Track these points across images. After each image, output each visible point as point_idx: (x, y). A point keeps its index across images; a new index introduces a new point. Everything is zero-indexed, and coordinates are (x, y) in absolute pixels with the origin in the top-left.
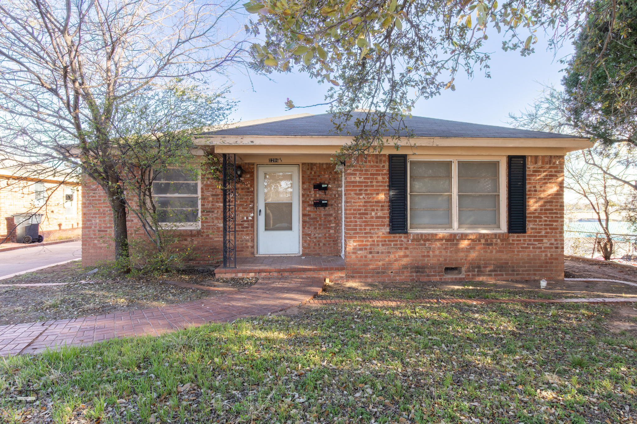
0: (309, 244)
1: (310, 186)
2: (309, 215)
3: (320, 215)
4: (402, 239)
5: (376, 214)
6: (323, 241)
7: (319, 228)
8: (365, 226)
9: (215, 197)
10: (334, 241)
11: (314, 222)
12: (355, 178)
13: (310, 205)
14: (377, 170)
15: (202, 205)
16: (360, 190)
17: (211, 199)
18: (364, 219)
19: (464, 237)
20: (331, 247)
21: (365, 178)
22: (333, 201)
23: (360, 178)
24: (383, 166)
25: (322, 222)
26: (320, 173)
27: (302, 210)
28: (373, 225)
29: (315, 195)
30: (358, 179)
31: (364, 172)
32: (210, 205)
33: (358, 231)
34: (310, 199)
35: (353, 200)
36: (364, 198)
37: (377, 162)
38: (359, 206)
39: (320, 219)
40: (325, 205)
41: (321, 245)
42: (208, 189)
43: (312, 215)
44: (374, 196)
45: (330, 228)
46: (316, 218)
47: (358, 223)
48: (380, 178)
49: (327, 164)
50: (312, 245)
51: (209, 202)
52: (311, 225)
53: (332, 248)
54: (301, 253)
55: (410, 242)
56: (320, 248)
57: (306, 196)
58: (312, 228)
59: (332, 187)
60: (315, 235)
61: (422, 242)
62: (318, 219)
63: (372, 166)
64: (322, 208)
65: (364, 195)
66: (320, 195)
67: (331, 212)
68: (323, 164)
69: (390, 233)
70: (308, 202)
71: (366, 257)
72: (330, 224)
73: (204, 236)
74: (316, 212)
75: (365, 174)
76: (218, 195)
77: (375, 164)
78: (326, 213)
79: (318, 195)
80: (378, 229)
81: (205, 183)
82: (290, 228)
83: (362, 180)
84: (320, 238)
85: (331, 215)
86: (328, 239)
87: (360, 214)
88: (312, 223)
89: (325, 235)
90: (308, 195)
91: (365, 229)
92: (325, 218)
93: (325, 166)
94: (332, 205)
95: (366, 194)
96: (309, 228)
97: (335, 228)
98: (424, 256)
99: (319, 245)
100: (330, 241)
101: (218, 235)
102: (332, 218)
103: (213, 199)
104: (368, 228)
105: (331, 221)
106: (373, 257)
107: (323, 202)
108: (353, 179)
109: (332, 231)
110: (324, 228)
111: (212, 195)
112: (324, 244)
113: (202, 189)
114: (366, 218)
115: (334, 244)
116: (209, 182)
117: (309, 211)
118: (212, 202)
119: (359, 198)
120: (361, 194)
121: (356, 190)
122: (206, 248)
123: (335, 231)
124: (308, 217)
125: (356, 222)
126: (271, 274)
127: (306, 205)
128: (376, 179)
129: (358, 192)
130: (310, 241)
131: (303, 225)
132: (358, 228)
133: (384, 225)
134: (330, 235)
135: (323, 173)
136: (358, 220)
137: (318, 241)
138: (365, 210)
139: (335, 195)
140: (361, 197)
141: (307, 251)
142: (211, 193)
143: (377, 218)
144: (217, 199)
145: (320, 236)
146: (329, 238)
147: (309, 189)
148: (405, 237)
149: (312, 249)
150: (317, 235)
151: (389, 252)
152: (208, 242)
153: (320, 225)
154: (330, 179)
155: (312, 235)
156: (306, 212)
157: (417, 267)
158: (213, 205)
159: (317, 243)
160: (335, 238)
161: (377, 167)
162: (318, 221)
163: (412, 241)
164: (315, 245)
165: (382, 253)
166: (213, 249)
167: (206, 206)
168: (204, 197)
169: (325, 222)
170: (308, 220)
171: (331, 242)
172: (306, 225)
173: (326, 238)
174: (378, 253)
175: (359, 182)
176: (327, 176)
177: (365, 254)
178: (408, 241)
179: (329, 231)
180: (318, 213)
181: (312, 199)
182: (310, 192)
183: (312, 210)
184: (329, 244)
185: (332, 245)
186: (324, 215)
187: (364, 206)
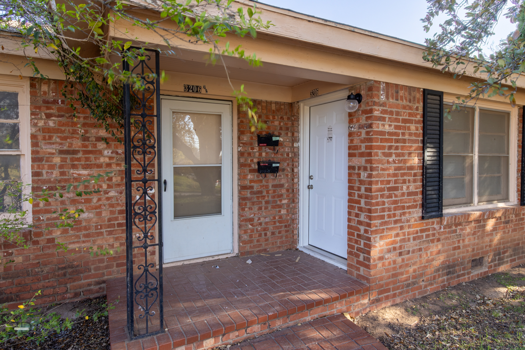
0: (251, 236)
1: (252, 138)
2: (252, 187)
3: (267, 187)
4: (435, 226)
5: (408, 187)
6: (271, 227)
7: (266, 208)
8: (395, 209)
9: (69, 156)
10: (286, 226)
11: (258, 198)
12: (383, 125)
13: (252, 171)
14: (410, 115)
15: (35, 174)
16: (390, 147)
17: (57, 160)
18: (394, 199)
19: (491, 214)
20: (281, 237)
21: (397, 127)
22: (286, 164)
23: (390, 126)
24: (417, 109)
25: (270, 199)
26: (267, 117)
27: (239, 179)
28: (403, 208)
29: (260, 154)
30: (387, 128)
31: (394, 116)
32: (55, 174)
33: (386, 219)
34: (252, 161)
35: (380, 166)
36: (394, 162)
37: (410, 101)
38: (389, 175)
39: (268, 192)
40: (275, 170)
41: (269, 234)
42: (50, 138)
43: (256, 187)
44: (406, 157)
45: (280, 206)
46: (261, 192)
47: (387, 205)
48: (413, 127)
49: (276, 103)
50: (256, 236)
51: (52, 167)
52: (253, 203)
53: (284, 238)
54: (236, 251)
55: (442, 230)
56: (267, 240)
57: (246, 155)
58: (256, 208)
59: (283, 141)
60: (259, 219)
61: (454, 228)
62: (264, 193)
63: (404, 107)
64: (270, 176)
65: (394, 157)
66: (267, 153)
67: (283, 181)
68: (271, 103)
69: (423, 218)
70: (250, 166)
71: (394, 262)
72: (281, 201)
73: (42, 244)
74: (261, 181)
75: (397, 120)
76: (75, 152)
77: (408, 103)
78: (276, 182)
79: (264, 154)
80: (410, 213)
81: (41, 124)
82: (218, 211)
83: (392, 130)
84: (266, 223)
85: (282, 186)
86: (278, 224)
87: (389, 189)
88: (255, 200)
89: (274, 218)
90: (249, 154)
91: (394, 215)
92: (274, 192)
93: (273, 107)
94: (283, 170)
95: (398, 155)
96: (250, 209)
97: (288, 205)
98: (455, 249)
99: (266, 235)
100: (281, 227)
101: (78, 237)
102: (284, 191)
103: (64, 160)
104: (398, 212)
105: (281, 195)
106: (403, 260)
107: (274, 165)
108: (381, 129)
109: (283, 212)
110: (273, 207)
111: (61, 152)
112: (273, 233)
113: (33, 137)
114: (396, 196)
115: (287, 231)
116: (51, 124)
117: (251, 181)
118: (61, 167)
119: (388, 162)
120: (390, 155)
121: (383, 148)
122: (46, 269)
123: (287, 211)
124: (249, 191)
125: (384, 203)
126: (249, 330)
127: (247, 169)
128: (409, 128)
129: (386, 151)
130: (252, 231)
131: (240, 204)
132: (386, 213)
133: (415, 207)
134: (281, 217)
135: (271, 117)
136: (386, 200)
137: (265, 229)
138: (396, 182)
139: (288, 155)
140: (391, 159)
141: (248, 248)
142: (58, 147)
143: (410, 194)
144: (72, 160)
145: (267, 220)
146: (280, 222)
147: (251, 144)
148: (438, 223)
149: (255, 243)
150: (262, 219)
151: (420, 250)
152: (53, 255)
153: (267, 202)
154: (281, 129)
155: (256, 221)
156: (247, 183)
157: (449, 267)
158: (62, 174)
159: (263, 233)
160: (287, 221)
161: (411, 108)
162: (264, 197)
163: (444, 228)
164: (260, 235)
165: (413, 252)
166: (65, 268)
167: (45, 177)
168: (40, 156)
169: (273, 197)
170: (249, 195)
171: (283, 229)
172: (246, 204)
173: (275, 223)
174: (408, 252)
175: (390, 134)
176: (276, 123)
177: (394, 258)
178: (440, 228)
179: (280, 211)
180: (264, 183)
181: (256, 160)
182: (253, 149)
183: (256, 178)
184: (280, 232)
185: (283, 233)
186: (273, 186)
187: (395, 175)
